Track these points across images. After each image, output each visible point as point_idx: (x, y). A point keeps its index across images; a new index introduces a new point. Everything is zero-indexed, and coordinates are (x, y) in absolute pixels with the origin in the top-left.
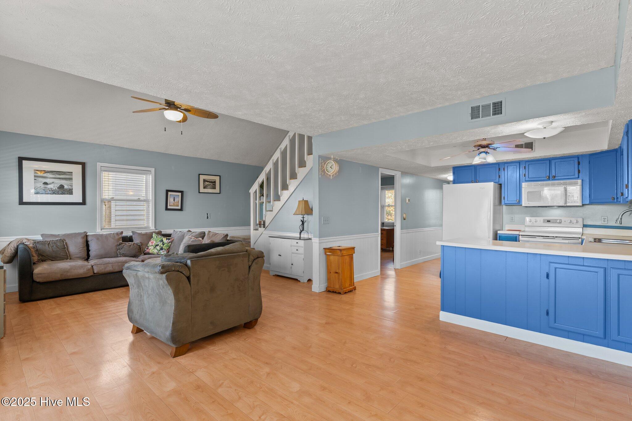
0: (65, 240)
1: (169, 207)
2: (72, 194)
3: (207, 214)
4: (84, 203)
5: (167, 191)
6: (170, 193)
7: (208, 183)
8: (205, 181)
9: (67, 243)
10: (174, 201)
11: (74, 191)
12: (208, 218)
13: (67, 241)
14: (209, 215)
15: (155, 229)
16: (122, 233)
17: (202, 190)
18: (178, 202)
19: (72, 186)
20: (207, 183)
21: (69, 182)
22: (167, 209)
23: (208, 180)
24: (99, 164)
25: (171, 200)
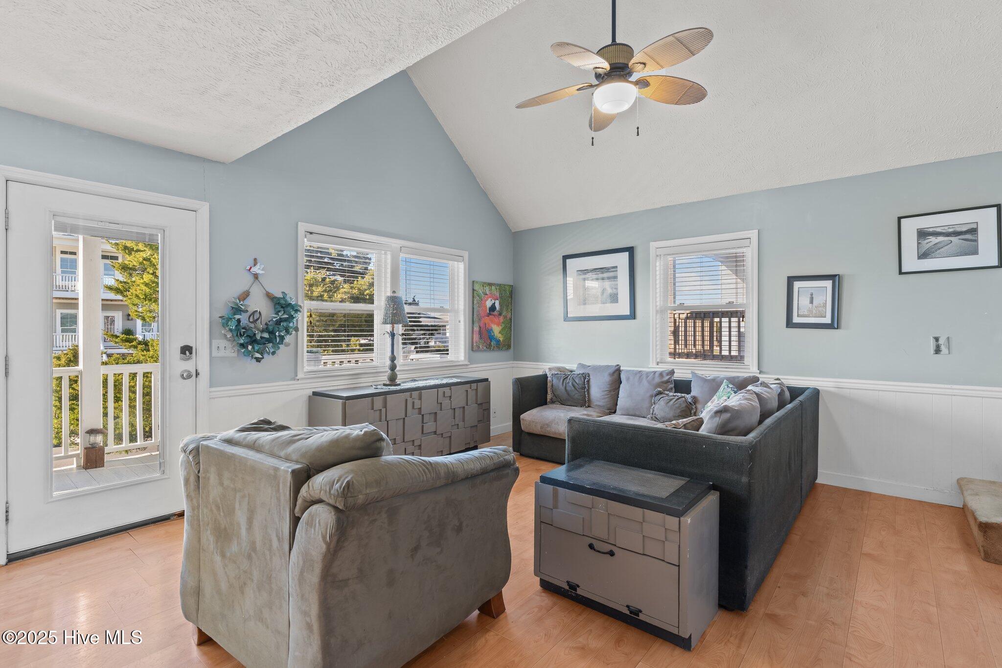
0: (589, 376)
1: (796, 320)
2: (617, 302)
3: (937, 339)
4: (633, 316)
5: (791, 280)
6: (797, 285)
7: (940, 239)
8: (922, 234)
9: (591, 380)
10: (812, 302)
11: (619, 296)
12: (938, 350)
13: (591, 377)
14: (941, 342)
15: (758, 371)
16: (672, 372)
17: (911, 262)
18: (825, 305)
19: (616, 289)
20: (933, 240)
21: (613, 283)
22: (790, 324)
23: (939, 230)
24: (653, 245)
25: (801, 302)
